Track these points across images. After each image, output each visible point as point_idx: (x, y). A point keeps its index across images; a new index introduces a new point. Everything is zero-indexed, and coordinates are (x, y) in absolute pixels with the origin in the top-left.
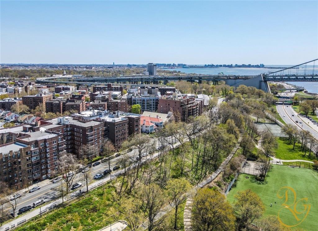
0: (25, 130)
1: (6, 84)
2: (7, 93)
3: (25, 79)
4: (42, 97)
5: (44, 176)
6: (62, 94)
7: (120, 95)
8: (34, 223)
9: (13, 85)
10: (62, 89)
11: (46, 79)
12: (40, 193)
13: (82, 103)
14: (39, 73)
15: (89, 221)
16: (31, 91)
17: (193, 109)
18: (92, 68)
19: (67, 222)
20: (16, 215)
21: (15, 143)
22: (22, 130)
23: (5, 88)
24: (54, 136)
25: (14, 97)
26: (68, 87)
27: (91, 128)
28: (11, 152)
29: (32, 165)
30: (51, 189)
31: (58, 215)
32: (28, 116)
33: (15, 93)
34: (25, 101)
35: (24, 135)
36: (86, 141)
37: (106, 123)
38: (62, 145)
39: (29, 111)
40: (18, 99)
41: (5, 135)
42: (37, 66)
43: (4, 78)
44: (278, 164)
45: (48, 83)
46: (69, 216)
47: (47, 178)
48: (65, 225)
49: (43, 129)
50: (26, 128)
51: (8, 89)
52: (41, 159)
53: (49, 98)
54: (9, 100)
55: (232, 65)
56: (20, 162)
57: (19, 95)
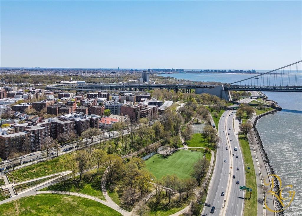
0: (29, 125)
1: (23, 91)
2: (23, 99)
3: (39, 85)
4: (46, 103)
5: (37, 149)
6: (63, 99)
7: (106, 101)
8: (29, 167)
9: (28, 92)
10: (64, 95)
11: (54, 86)
12: (35, 156)
13: (71, 108)
14: (51, 79)
15: (56, 168)
16: (40, 97)
17: (144, 113)
18: (97, 74)
19: (45, 168)
20: (21, 164)
21: (23, 131)
22: (28, 125)
23: (21, 95)
24: (43, 128)
25: (27, 102)
26: (69, 94)
27: (66, 125)
28: (21, 135)
29: (31, 143)
30: (40, 155)
31: (41, 165)
32: (34, 116)
33: (28, 99)
34: (35, 106)
35: (28, 127)
36: (62, 131)
37: (76, 122)
38: (48, 133)
39: (36, 113)
40: (29, 104)
41: (19, 127)
42: (51, 71)
43: (22, 84)
44: (184, 149)
45: (55, 89)
46: (46, 166)
47: (39, 150)
48: (44, 169)
49: (39, 125)
50: (30, 124)
51: (24, 96)
52: (36, 140)
53: (51, 104)
54: (23, 105)
55: (226, 70)
56: (25, 141)
57: (31, 100)
